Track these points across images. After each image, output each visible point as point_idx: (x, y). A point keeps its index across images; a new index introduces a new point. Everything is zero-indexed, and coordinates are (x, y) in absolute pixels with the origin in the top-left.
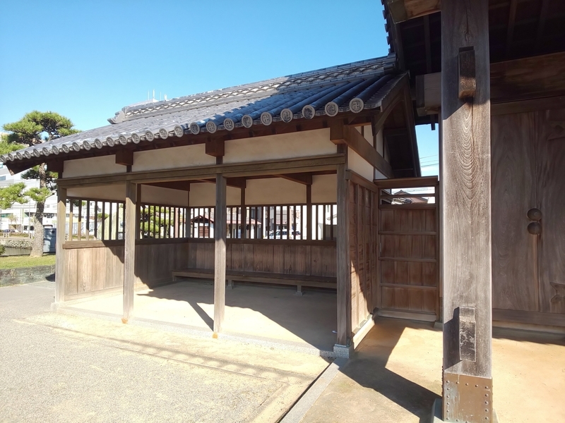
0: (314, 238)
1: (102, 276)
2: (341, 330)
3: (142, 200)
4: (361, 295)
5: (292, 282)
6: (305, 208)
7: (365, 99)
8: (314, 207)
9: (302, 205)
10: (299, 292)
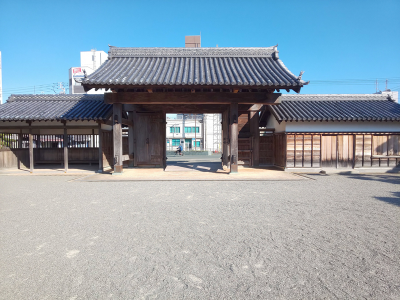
0: (95, 147)
1: (11, 162)
2: (100, 166)
3: (23, 133)
4: (106, 160)
5: (88, 162)
6: (92, 136)
7: (102, 117)
8: (95, 136)
9: (91, 135)
10: (90, 165)
